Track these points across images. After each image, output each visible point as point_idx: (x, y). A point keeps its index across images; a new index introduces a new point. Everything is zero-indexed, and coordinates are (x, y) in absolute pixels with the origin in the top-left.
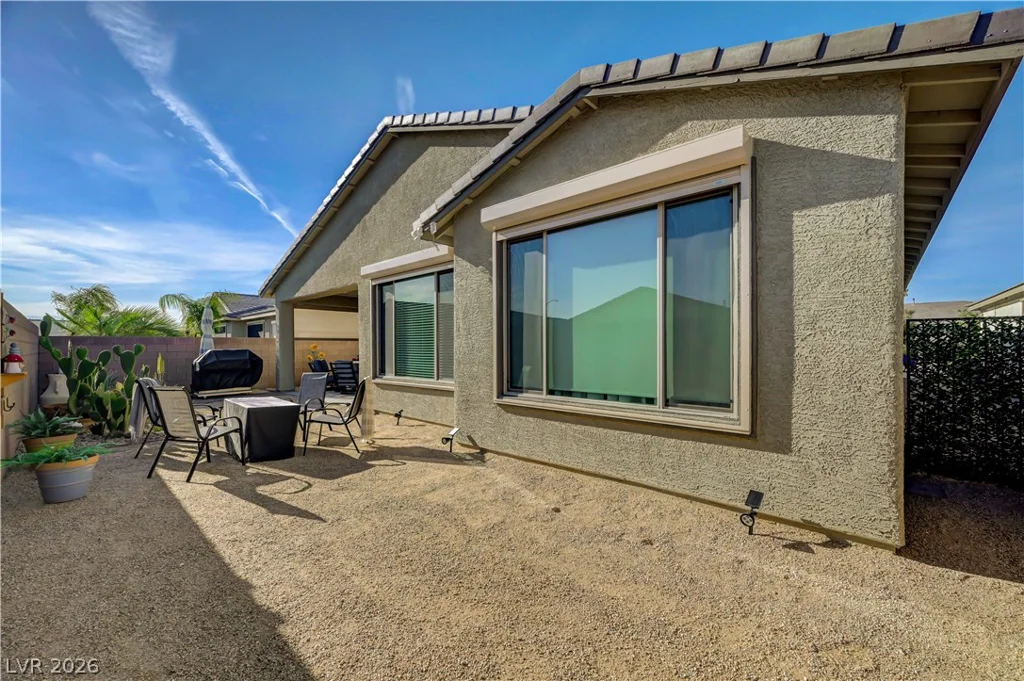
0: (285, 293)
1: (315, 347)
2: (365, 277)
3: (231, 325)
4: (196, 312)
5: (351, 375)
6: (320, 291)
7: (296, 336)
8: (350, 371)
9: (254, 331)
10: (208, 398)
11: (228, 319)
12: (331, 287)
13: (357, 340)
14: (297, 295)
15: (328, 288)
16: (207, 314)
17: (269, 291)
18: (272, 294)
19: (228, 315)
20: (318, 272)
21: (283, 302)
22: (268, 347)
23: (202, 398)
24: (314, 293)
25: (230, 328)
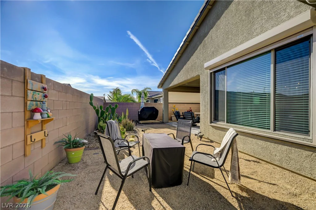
0: (166, 86)
1: (175, 106)
2: (206, 68)
3: (150, 99)
4: (140, 94)
5: (191, 118)
6: (180, 82)
7: (169, 102)
8: (190, 116)
9: (156, 101)
10: (143, 123)
11: (149, 98)
12: (185, 79)
13: (200, 104)
14: (170, 86)
15: (184, 80)
16: (143, 95)
17: (160, 86)
18: (161, 87)
19: (149, 97)
20: (179, 74)
21: (165, 89)
22: (160, 106)
23: (141, 123)
24: (177, 83)
25: (150, 100)
